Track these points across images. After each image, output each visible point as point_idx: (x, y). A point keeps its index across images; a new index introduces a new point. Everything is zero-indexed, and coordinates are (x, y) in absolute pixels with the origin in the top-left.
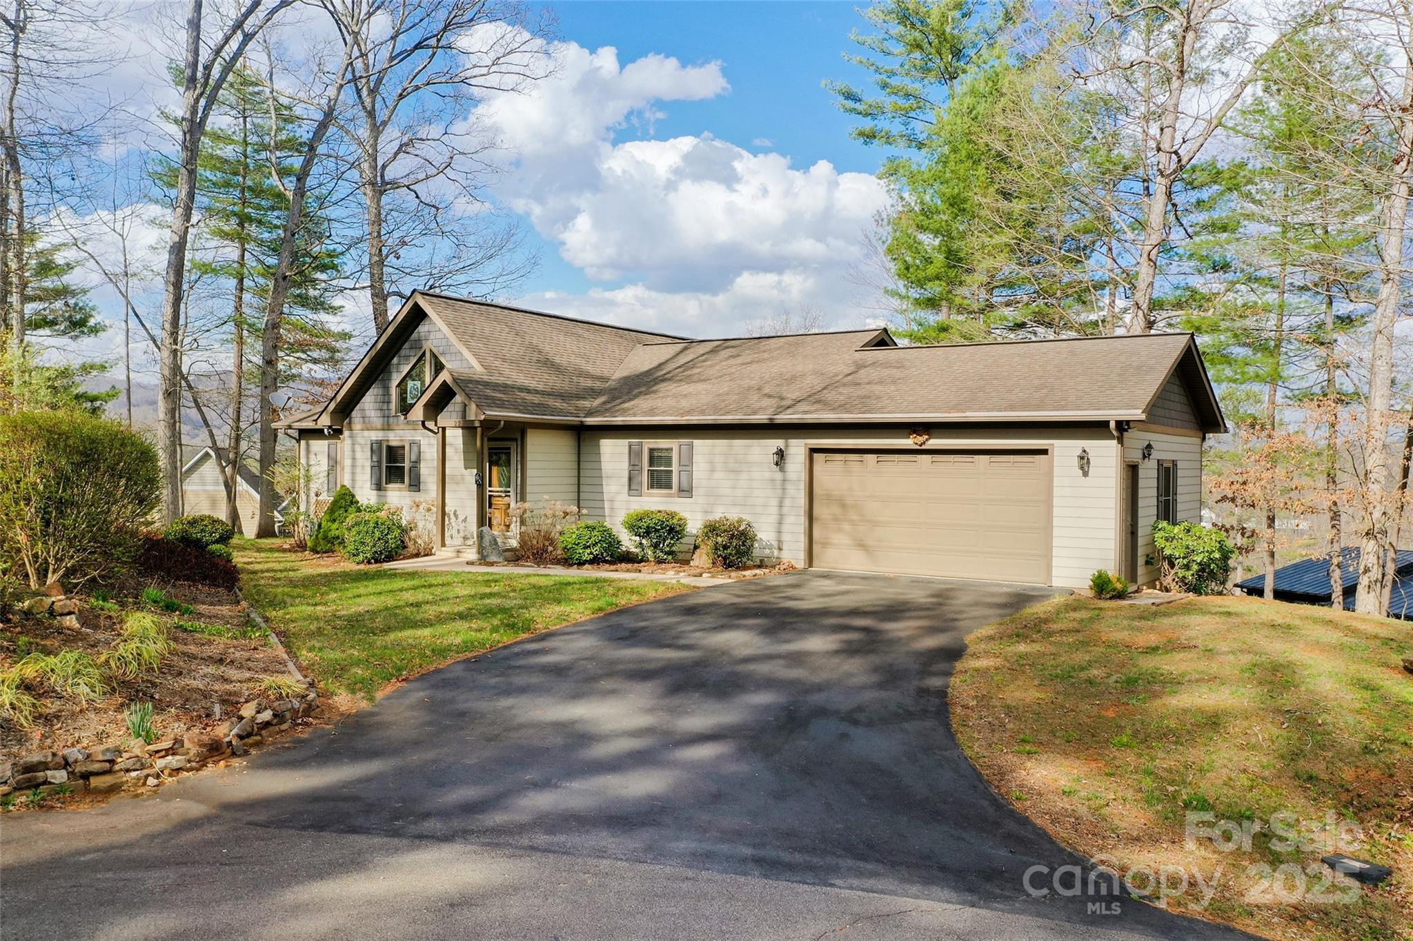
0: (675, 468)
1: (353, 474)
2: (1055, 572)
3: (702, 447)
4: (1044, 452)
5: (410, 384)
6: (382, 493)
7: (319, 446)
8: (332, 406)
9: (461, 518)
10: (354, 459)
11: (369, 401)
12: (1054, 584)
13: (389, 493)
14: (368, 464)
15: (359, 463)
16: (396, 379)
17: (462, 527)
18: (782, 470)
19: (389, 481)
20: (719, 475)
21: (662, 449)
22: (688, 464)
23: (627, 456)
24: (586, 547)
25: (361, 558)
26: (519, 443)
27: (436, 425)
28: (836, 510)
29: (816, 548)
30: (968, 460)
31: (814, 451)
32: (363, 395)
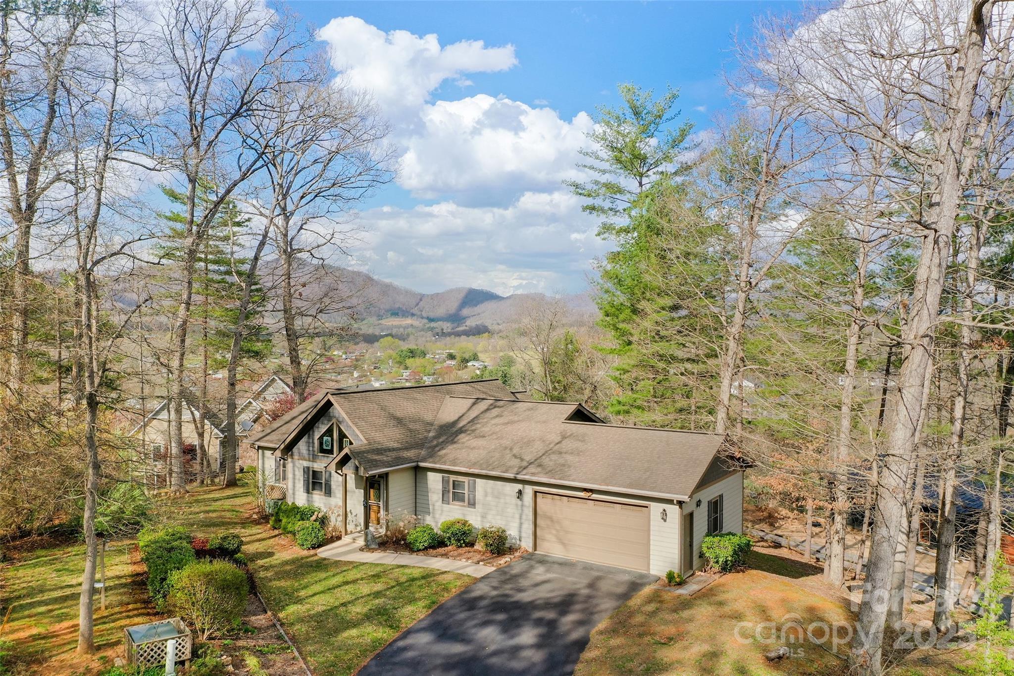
0: (466, 491)
1: (294, 483)
2: (651, 567)
3: (481, 483)
4: (646, 507)
5: (325, 438)
6: (310, 495)
8: (282, 446)
9: (354, 514)
10: (294, 474)
11: (302, 445)
12: (651, 572)
13: (314, 496)
14: (302, 478)
15: (297, 477)
16: (317, 435)
17: (354, 519)
18: (521, 500)
19: (313, 489)
20: (489, 498)
21: (459, 482)
22: (473, 489)
23: (441, 481)
25: (305, 547)
26: (385, 480)
27: (342, 472)
28: (549, 523)
29: (538, 541)
31: (536, 492)
32: (300, 442)
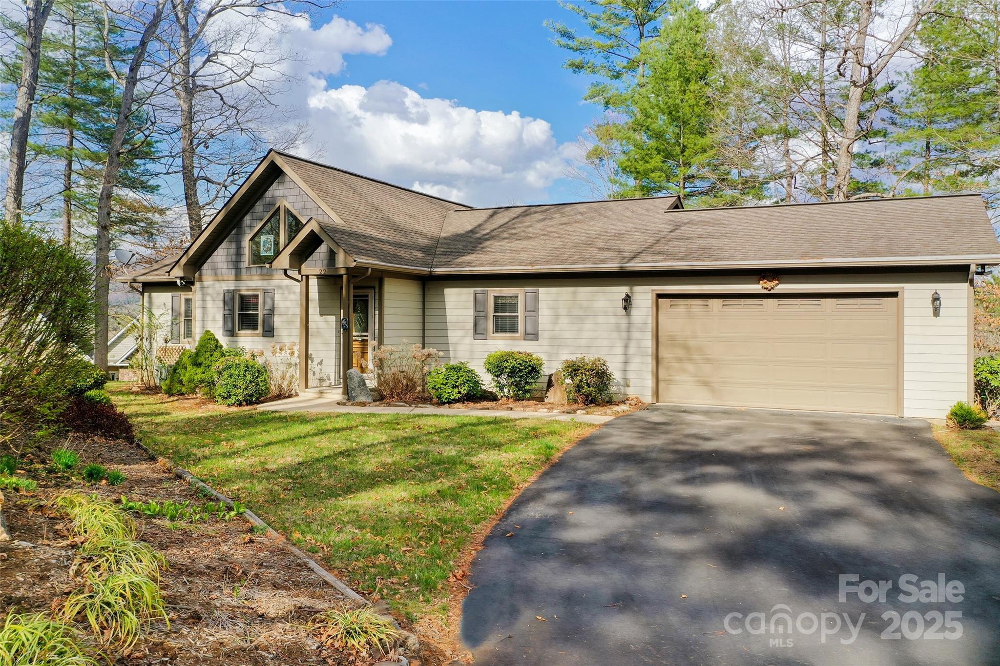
0: (520, 313)
1: (204, 321)
2: (906, 404)
3: (547, 294)
4: (894, 295)
5: (263, 237)
6: (234, 338)
7: (162, 298)
8: (184, 260)
10: (204, 308)
11: (221, 255)
12: (905, 415)
13: (242, 339)
14: (220, 312)
15: (211, 313)
16: (249, 234)
18: (628, 314)
19: (241, 328)
20: (564, 320)
21: (505, 297)
22: (533, 310)
23: (472, 303)
24: (454, 387)
25: (232, 400)
26: (377, 290)
27: (300, 272)
28: (681, 353)
29: (662, 385)
30: (814, 303)
31: (660, 296)
32: (216, 249)
